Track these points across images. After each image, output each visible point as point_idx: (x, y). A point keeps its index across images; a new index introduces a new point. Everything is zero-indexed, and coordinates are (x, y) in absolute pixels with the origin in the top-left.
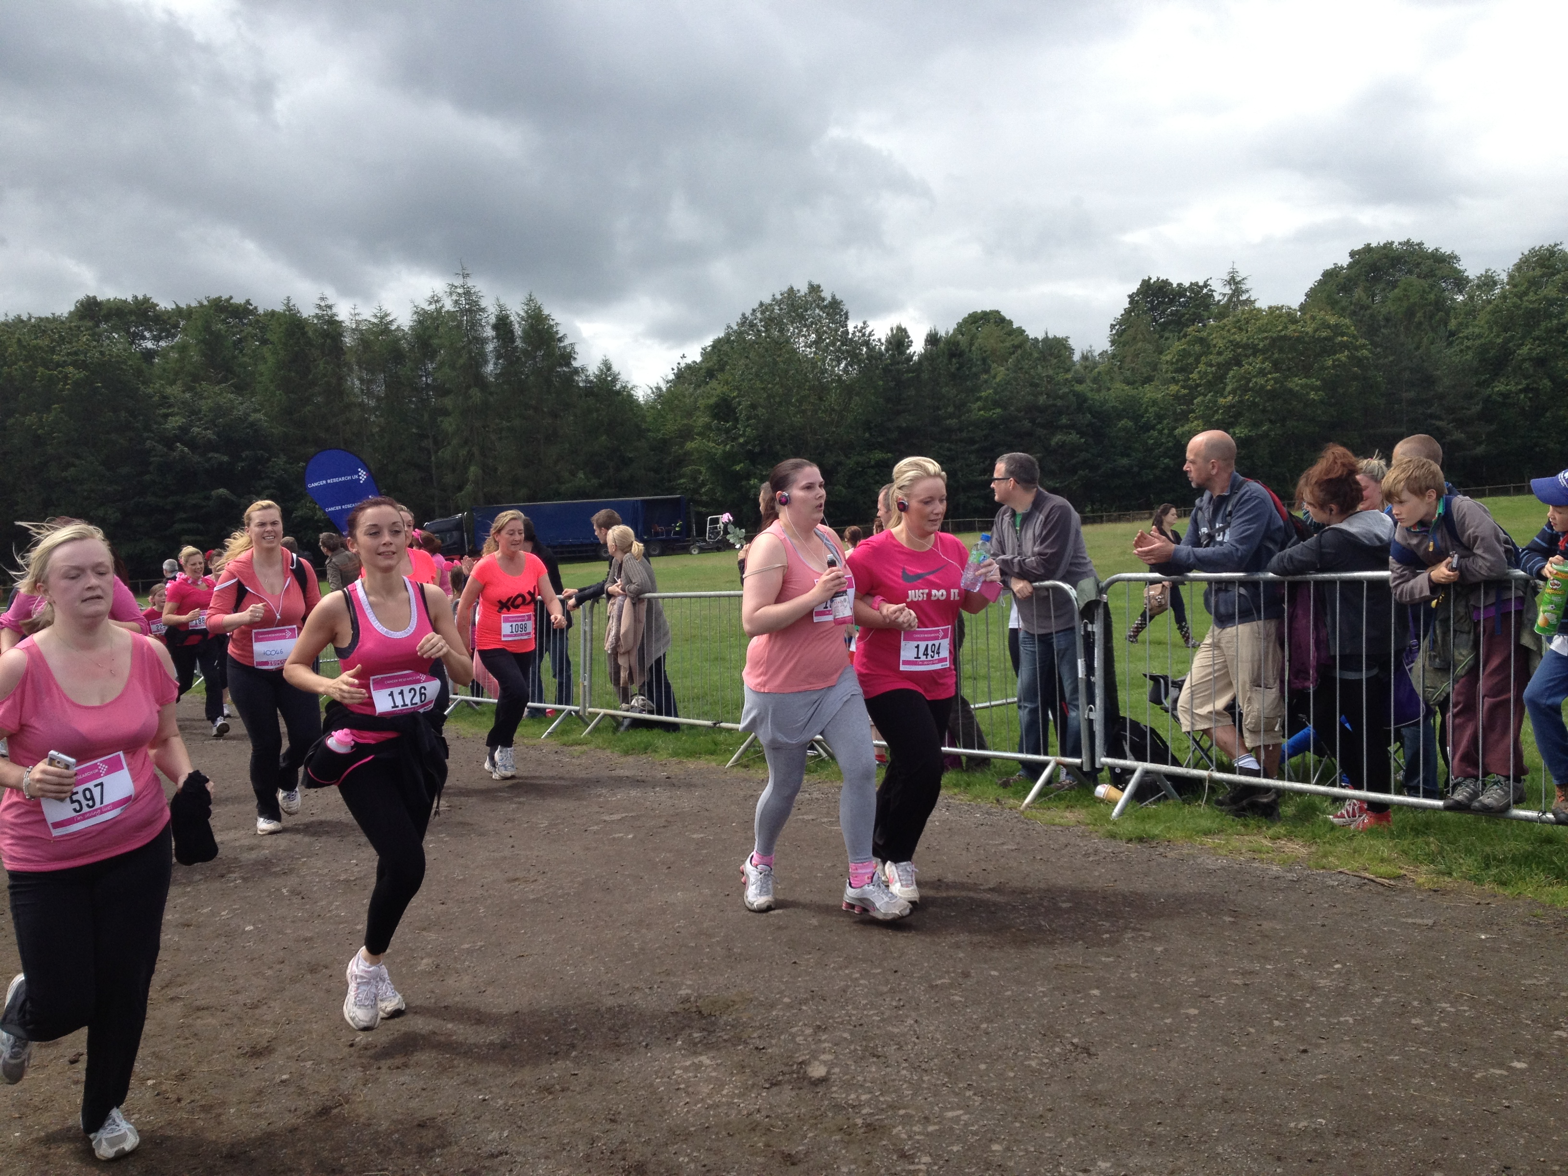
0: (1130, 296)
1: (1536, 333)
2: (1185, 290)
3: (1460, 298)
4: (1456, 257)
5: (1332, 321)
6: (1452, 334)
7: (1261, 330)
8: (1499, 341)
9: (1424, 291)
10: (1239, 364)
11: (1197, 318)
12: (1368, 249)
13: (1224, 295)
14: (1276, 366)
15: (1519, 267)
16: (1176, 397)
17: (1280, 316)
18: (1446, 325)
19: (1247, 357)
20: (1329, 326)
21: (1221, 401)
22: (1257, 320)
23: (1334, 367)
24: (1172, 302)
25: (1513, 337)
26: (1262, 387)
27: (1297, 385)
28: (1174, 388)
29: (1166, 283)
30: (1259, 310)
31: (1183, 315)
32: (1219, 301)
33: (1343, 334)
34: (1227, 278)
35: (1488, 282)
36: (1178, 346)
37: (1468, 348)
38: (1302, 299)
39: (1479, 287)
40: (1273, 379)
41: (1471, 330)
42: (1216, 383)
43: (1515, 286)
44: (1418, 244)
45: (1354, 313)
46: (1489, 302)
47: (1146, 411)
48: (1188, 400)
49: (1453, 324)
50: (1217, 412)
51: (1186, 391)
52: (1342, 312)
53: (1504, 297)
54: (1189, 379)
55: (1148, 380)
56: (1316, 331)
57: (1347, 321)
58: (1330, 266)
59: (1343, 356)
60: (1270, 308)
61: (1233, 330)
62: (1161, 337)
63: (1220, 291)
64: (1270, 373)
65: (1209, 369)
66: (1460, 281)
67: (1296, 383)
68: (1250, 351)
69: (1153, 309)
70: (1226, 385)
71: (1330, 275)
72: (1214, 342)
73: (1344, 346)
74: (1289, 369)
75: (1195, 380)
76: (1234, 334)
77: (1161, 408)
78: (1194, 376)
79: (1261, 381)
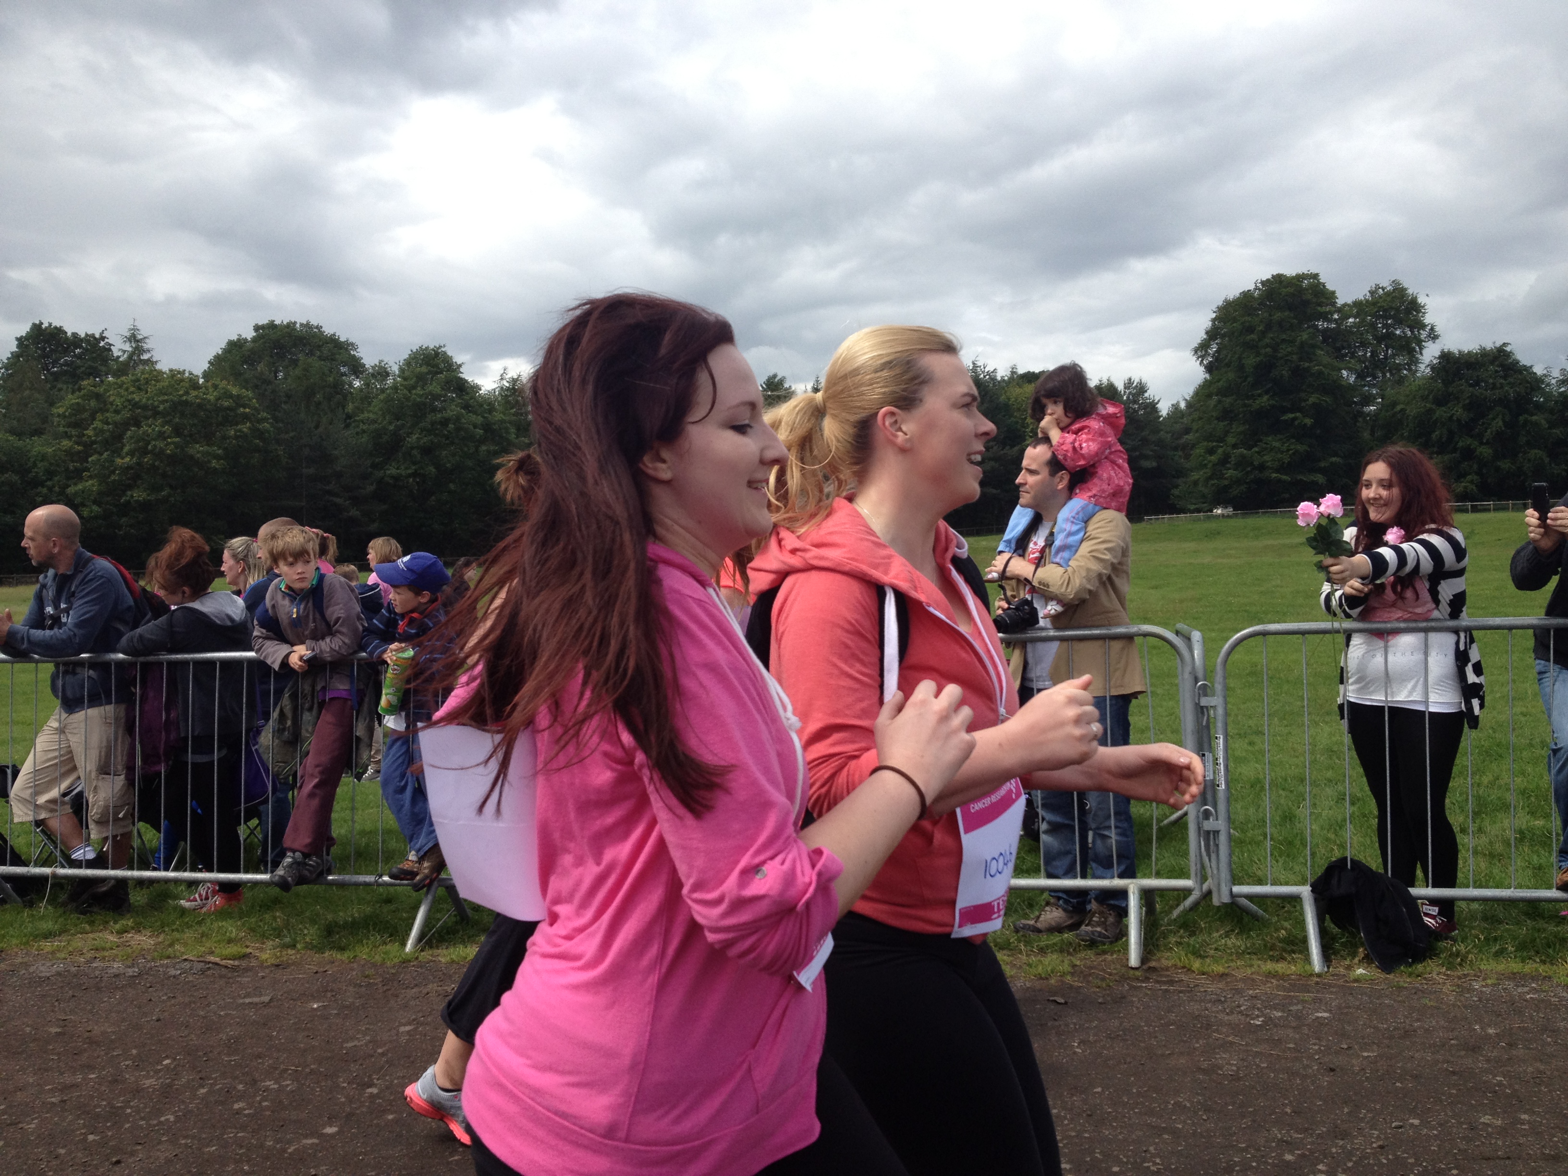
0: (17, 339)
1: (422, 425)
2: (81, 340)
3: (357, 384)
4: (352, 344)
5: (235, 391)
6: (349, 417)
7: (161, 392)
8: (391, 428)
9: (323, 374)
10: (138, 425)
11: (93, 372)
12: (272, 326)
13: (124, 352)
14: (177, 431)
15: (408, 362)
16: (69, 452)
17: (182, 380)
18: (344, 407)
19: (147, 418)
20: (231, 396)
21: (119, 461)
22: (157, 381)
23: (236, 437)
24: (66, 351)
25: (403, 425)
26: (162, 451)
27: (198, 452)
28: (66, 443)
29: (59, 331)
30: (160, 372)
31: (79, 367)
32: (118, 357)
33: (244, 407)
34: (128, 334)
35: (382, 372)
36: (72, 399)
37: (364, 431)
38: (206, 366)
39: (373, 375)
40: (173, 443)
41: (366, 415)
42: (113, 442)
43: (405, 379)
44: (317, 327)
45: (256, 386)
46: (383, 391)
47: (35, 465)
48: (83, 457)
49: (350, 407)
50: (113, 472)
51: (80, 448)
52: (245, 385)
53: (395, 388)
54: (84, 435)
55: (38, 432)
56: (218, 399)
57: (250, 394)
58: (234, 338)
59: (245, 427)
60: (171, 370)
61: (132, 389)
62: (53, 387)
63: (120, 348)
64: (169, 437)
65: (106, 427)
66: (357, 367)
67: (198, 450)
68: (150, 413)
69: (45, 356)
70: (124, 445)
71: (235, 346)
72: (112, 399)
73: (246, 417)
74: (191, 435)
75: (89, 437)
76: (133, 393)
77: (51, 464)
78: (90, 432)
79: (161, 444)
